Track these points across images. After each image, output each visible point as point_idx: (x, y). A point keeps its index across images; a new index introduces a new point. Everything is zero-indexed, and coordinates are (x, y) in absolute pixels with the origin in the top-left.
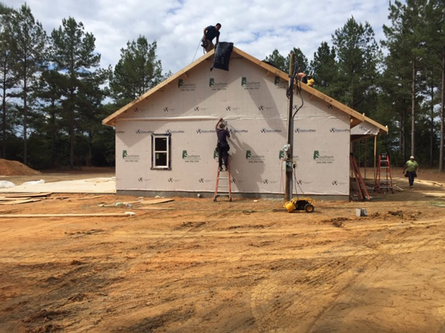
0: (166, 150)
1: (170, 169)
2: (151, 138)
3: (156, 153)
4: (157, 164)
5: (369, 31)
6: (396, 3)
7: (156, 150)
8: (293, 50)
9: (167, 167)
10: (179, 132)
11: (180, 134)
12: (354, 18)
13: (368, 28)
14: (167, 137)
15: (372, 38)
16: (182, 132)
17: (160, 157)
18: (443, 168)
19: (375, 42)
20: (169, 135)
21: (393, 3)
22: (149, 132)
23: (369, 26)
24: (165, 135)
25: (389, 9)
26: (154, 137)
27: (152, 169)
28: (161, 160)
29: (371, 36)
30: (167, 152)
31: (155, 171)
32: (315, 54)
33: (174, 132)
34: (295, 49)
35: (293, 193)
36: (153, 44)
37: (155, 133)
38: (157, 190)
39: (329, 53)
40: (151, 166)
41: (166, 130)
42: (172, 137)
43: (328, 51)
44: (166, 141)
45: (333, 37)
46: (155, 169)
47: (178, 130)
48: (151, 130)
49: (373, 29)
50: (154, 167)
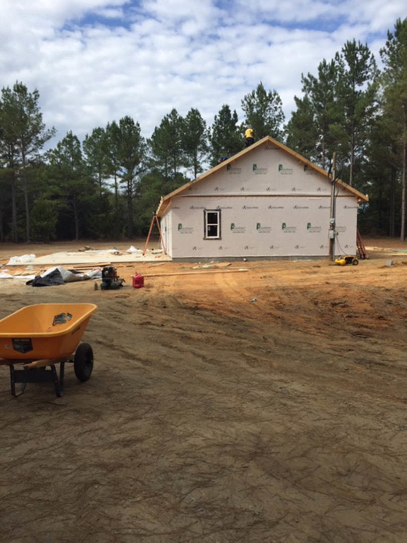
0: (216, 223)
1: (220, 239)
2: (203, 213)
3: (208, 226)
4: (209, 235)
5: (277, 99)
6: (309, 76)
7: (208, 223)
8: (190, 110)
9: (218, 237)
10: (228, 208)
11: (229, 210)
12: (263, 84)
13: (276, 97)
14: (218, 212)
15: (279, 107)
16: (231, 208)
17: (211, 229)
18: (405, 236)
19: (281, 111)
20: (220, 210)
21: (306, 76)
22: (202, 208)
23: (278, 94)
24: (216, 210)
25: (302, 82)
26: (207, 212)
27: (204, 239)
28: (213, 232)
29: (279, 105)
30: (218, 224)
31: (208, 241)
32: (216, 117)
33: (224, 208)
34: (192, 110)
35: (336, 255)
36: (34, 93)
37: (207, 208)
38: (210, 256)
39: (230, 117)
40: (203, 237)
41: (217, 206)
42: (222, 212)
43: (230, 115)
44: (217, 216)
45: (243, 102)
46: (207, 239)
47: (226, 206)
48: (204, 206)
49: (281, 98)
50: (207, 237)
